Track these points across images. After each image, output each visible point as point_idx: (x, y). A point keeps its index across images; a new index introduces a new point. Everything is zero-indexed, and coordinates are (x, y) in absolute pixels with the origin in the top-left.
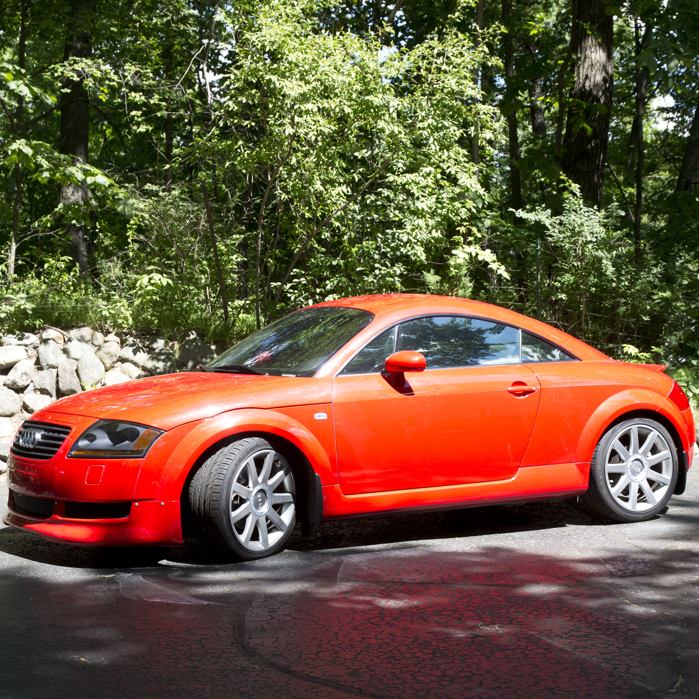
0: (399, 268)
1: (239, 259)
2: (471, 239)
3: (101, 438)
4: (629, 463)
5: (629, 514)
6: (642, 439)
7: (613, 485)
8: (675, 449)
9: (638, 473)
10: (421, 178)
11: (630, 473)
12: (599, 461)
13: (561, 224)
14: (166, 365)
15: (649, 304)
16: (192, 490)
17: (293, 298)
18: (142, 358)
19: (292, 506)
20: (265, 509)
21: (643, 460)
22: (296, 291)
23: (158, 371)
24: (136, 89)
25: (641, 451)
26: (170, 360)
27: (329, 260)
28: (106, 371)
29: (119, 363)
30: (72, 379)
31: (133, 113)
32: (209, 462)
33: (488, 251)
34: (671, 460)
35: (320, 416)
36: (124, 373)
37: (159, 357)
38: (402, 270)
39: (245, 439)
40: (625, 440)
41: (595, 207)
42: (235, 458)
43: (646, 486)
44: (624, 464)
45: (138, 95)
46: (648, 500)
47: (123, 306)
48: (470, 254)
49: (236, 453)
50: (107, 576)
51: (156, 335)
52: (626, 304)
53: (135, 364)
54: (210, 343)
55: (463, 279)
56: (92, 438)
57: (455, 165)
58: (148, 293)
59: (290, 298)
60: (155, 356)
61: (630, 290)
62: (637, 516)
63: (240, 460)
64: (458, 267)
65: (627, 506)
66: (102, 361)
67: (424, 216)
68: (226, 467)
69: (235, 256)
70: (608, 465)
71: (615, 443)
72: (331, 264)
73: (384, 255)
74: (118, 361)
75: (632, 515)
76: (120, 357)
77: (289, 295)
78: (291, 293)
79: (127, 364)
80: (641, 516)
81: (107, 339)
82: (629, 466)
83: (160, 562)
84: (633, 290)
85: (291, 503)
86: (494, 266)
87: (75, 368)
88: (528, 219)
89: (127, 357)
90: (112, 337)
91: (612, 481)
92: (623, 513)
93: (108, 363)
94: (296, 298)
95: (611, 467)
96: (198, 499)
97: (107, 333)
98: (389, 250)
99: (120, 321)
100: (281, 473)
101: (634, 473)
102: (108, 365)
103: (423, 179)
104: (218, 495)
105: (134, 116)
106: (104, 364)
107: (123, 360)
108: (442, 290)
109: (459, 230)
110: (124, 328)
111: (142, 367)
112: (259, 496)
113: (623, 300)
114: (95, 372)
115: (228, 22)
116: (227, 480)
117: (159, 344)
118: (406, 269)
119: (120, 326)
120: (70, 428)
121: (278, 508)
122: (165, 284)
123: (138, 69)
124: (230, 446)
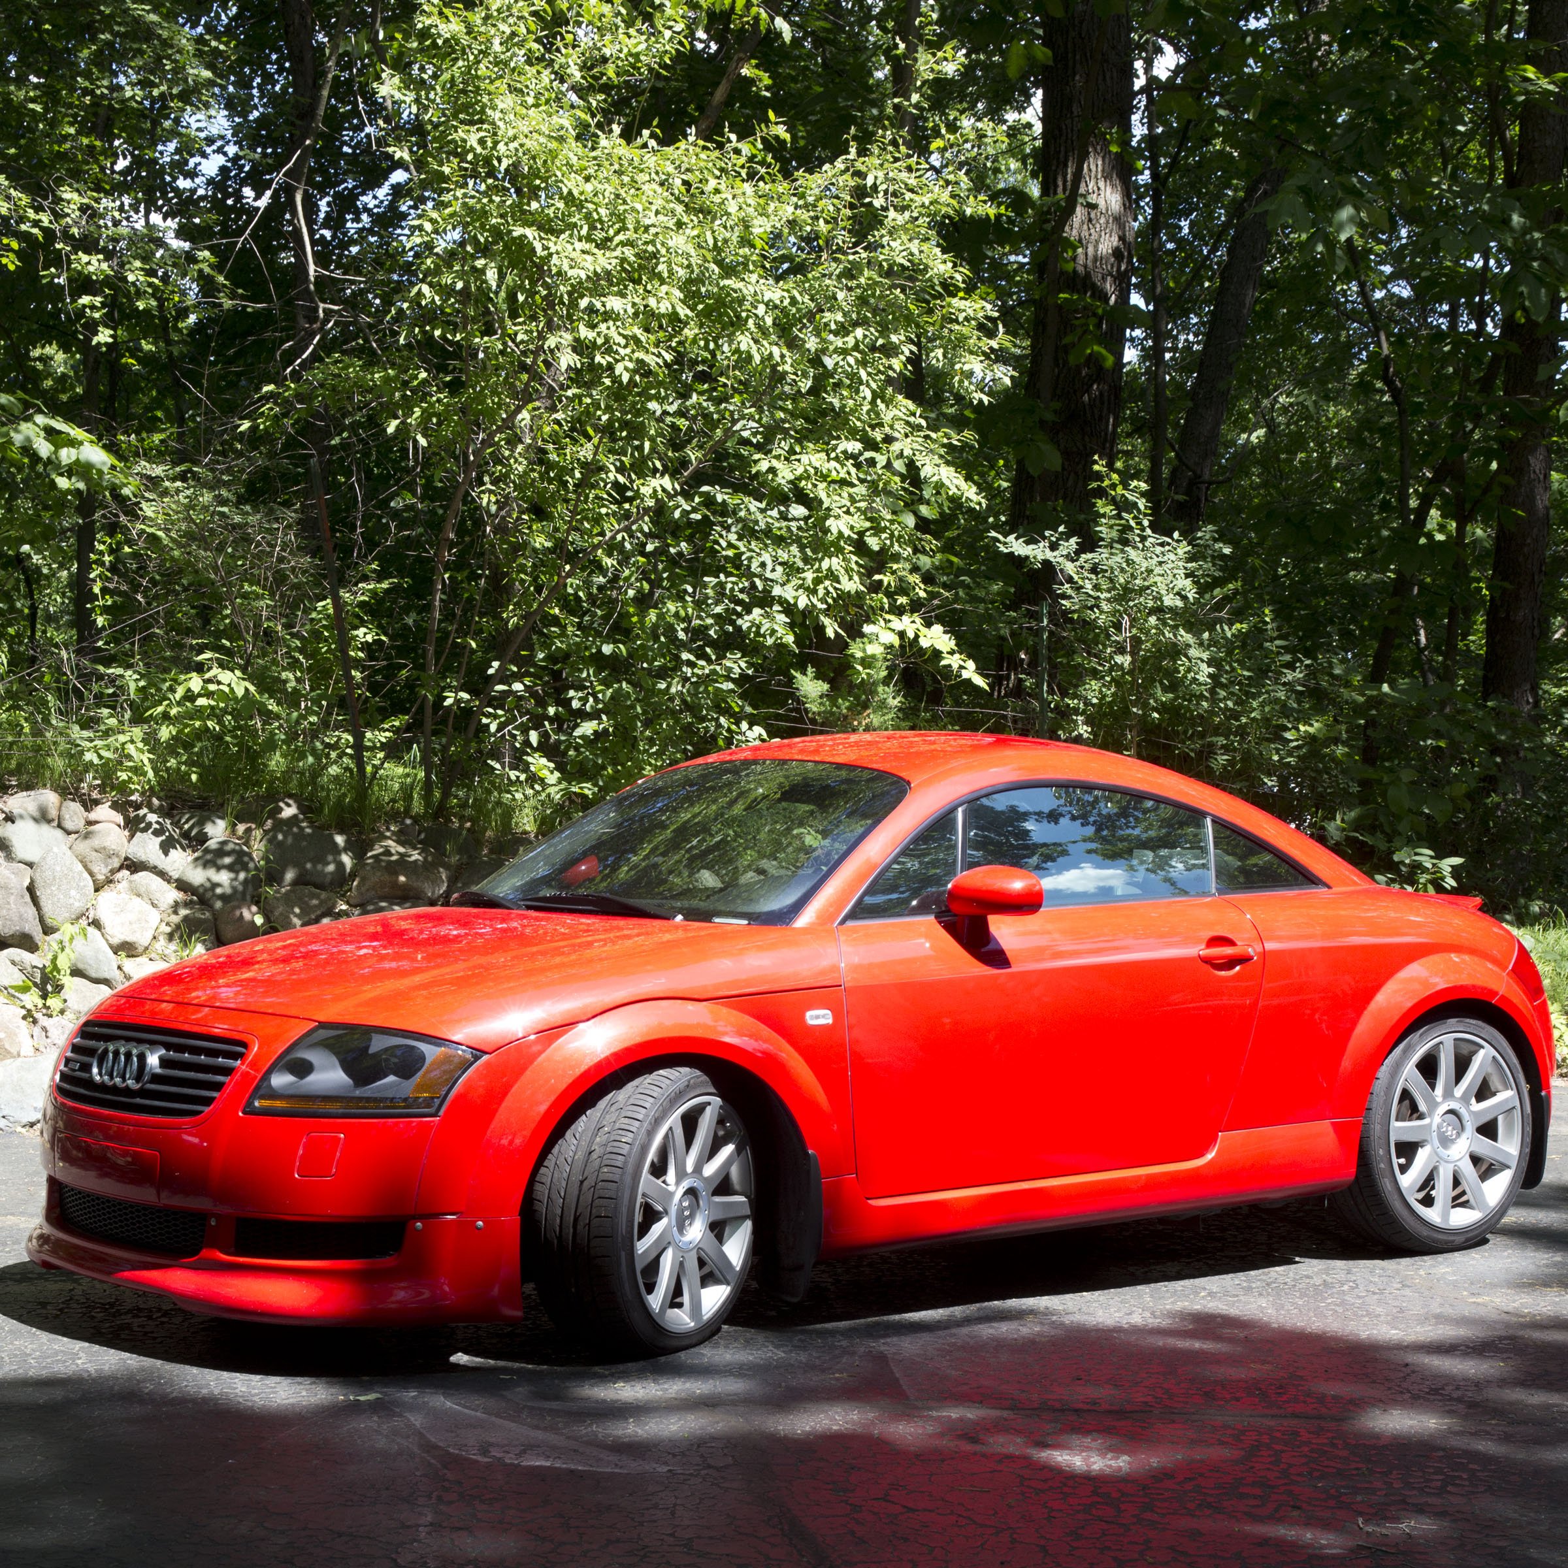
0: (736, 663)
1: (369, 638)
2: (902, 600)
3: (324, 1069)
4: (1435, 1120)
5: (1435, 1235)
6: (1461, 1066)
7: (1404, 1169)
8: (1525, 1088)
9: (1453, 1141)
10: (833, 464)
11: (1436, 1142)
12: (1376, 1115)
13: (1094, 570)
14: (236, 879)
15: (1277, 751)
16: (541, 1191)
17: (493, 728)
18: (180, 861)
19: (748, 1225)
20: (696, 1231)
21: (1463, 1111)
22: (500, 712)
23: (219, 891)
24: (88, 244)
25: (1459, 1091)
26: (245, 868)
27: (594, 642)
28: (97, 890)
29: (126, 873)
30: (22, 910)
31: (85, 300)
32: (582, 1124)
33: (938, 629)
34: (1517, 1114)
35: (817, 1017)
36: (139, 895)
37: (219, 862)
38: (743, 665)
39: (661, 1072)
40: (1428, 1068)
41: (1176, 535)
42: (646, 1116)
43: (1469, 1171)
44: (1426, 1121)
45: (94, 259)
46: (1472, 1201)
47: (132, 742)
48: (902, 635)
49: (647, 1105)
50: (362, 1398)
51: (206, 809)
52: (1226, 749)
53: (162, 874)
54: (329, 827)
55: (880, 689)
56: (302, 1069)
57: (907, 436)
58: (199, 713)
59: (488, 725)
60: (209, 857)
61: (1237, 720)
62: (1451, 1238)
63: (657, 1122)
64: (868, 662)
65: (1432, 1215)
66: (86, 867)
67: (840, 550)
68: (628, 1138)
69: (363, 630)
70: (1396, 1125)
71: (1409, 1074)
72: (599, 651)
73: (698, 633)
74: (121, 868)
75: (1441, 1237)
76: (127, 859)
77: (485, 721)
78: (488, 715)
79: (143, 877)
80: (1459, 1239)
81: (93, 816)
82: (1434, 1127)
83: (453, 1359)
84: (1244, 720)
85: (745, 1218)
86: (954, 661)
87: (27, 883)
88: (1027, 557)
89: (143, 858)
90: (104, 812)
91: (1402, 1161)
92: (1425, 1232)
93: (101, 872)
94: (501, 727)
95: (1401, 1129)
96: (559, 1211)
97: (89, 804)
98: (710, 621)
99: (123, 776)
100: (728, 1149)
101: (1445, 1141)
102: (101, 877)
103: (838, 467)
104: (612, 1203)
105: (84, 306)
106: (91, 874)
107: (133, 866)
108: (832, 714)
109: (881, 581)
110: (132, 792)
111: (177, 880)
112: (686, 1204)
113: (1221, 741)
114: (73, 893)
115: (408, 100)
116: (630, 1168)
117: (217, 830)
118: (750, 665)
119: (123, 788)
120: (245, 1045)
121: (718, 1229)
122: (240, 692)
123: (86, 201)
124: (630, 1086)
